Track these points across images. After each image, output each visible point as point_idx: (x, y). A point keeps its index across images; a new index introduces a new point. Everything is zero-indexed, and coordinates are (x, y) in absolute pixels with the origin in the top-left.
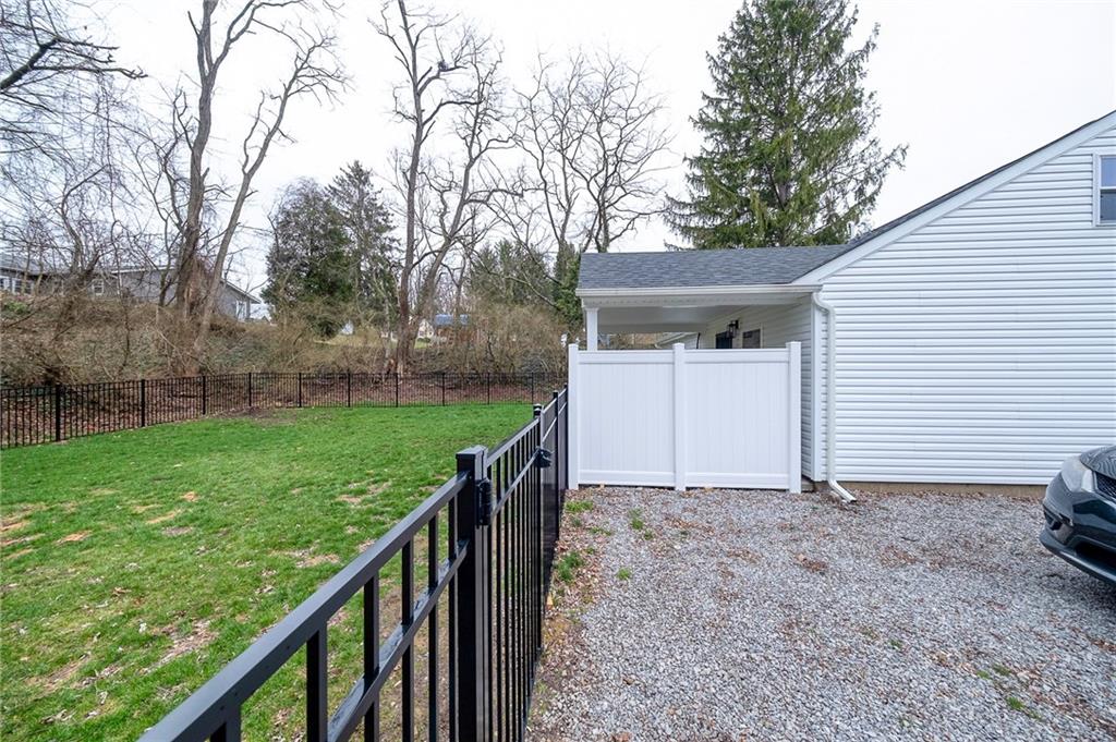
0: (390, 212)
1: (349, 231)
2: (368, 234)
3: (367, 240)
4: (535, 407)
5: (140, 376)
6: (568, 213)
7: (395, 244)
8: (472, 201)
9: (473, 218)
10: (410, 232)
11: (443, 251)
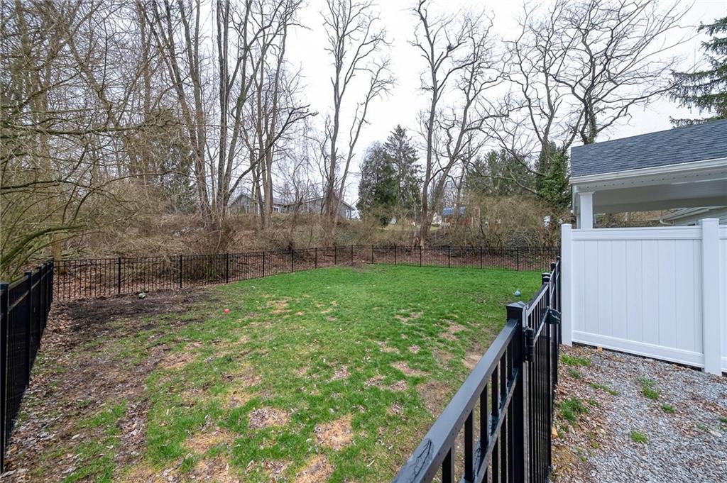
0: (416, 149)
1: (395, 165)
2: (404, 165)
3: (404, 168)
4: (544, 275)
5: (315, 247)
6: (550, 119)
7: (419, 169)
8: (469, 129)
9: (470, 140)
10: (429, 159)
11: (448, 168)
